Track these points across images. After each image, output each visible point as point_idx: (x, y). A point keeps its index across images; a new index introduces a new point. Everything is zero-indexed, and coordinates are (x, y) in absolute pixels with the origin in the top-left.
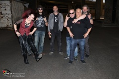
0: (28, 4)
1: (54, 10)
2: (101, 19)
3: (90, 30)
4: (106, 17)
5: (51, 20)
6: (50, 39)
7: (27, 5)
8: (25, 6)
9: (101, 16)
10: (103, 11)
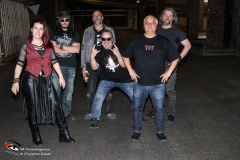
0: (38, 6)
1: (94, 19)
2: (200, 37)
3: (174, 64)
4: (210, 33)
5: (87, 41)
6: (86, 84)
7: (35, 9)
8: (30, 12)
9: (201, 31)
10: (205, 20)
